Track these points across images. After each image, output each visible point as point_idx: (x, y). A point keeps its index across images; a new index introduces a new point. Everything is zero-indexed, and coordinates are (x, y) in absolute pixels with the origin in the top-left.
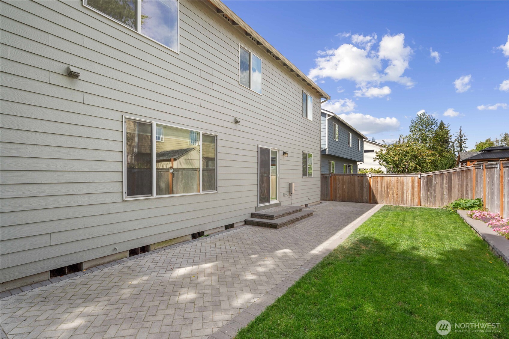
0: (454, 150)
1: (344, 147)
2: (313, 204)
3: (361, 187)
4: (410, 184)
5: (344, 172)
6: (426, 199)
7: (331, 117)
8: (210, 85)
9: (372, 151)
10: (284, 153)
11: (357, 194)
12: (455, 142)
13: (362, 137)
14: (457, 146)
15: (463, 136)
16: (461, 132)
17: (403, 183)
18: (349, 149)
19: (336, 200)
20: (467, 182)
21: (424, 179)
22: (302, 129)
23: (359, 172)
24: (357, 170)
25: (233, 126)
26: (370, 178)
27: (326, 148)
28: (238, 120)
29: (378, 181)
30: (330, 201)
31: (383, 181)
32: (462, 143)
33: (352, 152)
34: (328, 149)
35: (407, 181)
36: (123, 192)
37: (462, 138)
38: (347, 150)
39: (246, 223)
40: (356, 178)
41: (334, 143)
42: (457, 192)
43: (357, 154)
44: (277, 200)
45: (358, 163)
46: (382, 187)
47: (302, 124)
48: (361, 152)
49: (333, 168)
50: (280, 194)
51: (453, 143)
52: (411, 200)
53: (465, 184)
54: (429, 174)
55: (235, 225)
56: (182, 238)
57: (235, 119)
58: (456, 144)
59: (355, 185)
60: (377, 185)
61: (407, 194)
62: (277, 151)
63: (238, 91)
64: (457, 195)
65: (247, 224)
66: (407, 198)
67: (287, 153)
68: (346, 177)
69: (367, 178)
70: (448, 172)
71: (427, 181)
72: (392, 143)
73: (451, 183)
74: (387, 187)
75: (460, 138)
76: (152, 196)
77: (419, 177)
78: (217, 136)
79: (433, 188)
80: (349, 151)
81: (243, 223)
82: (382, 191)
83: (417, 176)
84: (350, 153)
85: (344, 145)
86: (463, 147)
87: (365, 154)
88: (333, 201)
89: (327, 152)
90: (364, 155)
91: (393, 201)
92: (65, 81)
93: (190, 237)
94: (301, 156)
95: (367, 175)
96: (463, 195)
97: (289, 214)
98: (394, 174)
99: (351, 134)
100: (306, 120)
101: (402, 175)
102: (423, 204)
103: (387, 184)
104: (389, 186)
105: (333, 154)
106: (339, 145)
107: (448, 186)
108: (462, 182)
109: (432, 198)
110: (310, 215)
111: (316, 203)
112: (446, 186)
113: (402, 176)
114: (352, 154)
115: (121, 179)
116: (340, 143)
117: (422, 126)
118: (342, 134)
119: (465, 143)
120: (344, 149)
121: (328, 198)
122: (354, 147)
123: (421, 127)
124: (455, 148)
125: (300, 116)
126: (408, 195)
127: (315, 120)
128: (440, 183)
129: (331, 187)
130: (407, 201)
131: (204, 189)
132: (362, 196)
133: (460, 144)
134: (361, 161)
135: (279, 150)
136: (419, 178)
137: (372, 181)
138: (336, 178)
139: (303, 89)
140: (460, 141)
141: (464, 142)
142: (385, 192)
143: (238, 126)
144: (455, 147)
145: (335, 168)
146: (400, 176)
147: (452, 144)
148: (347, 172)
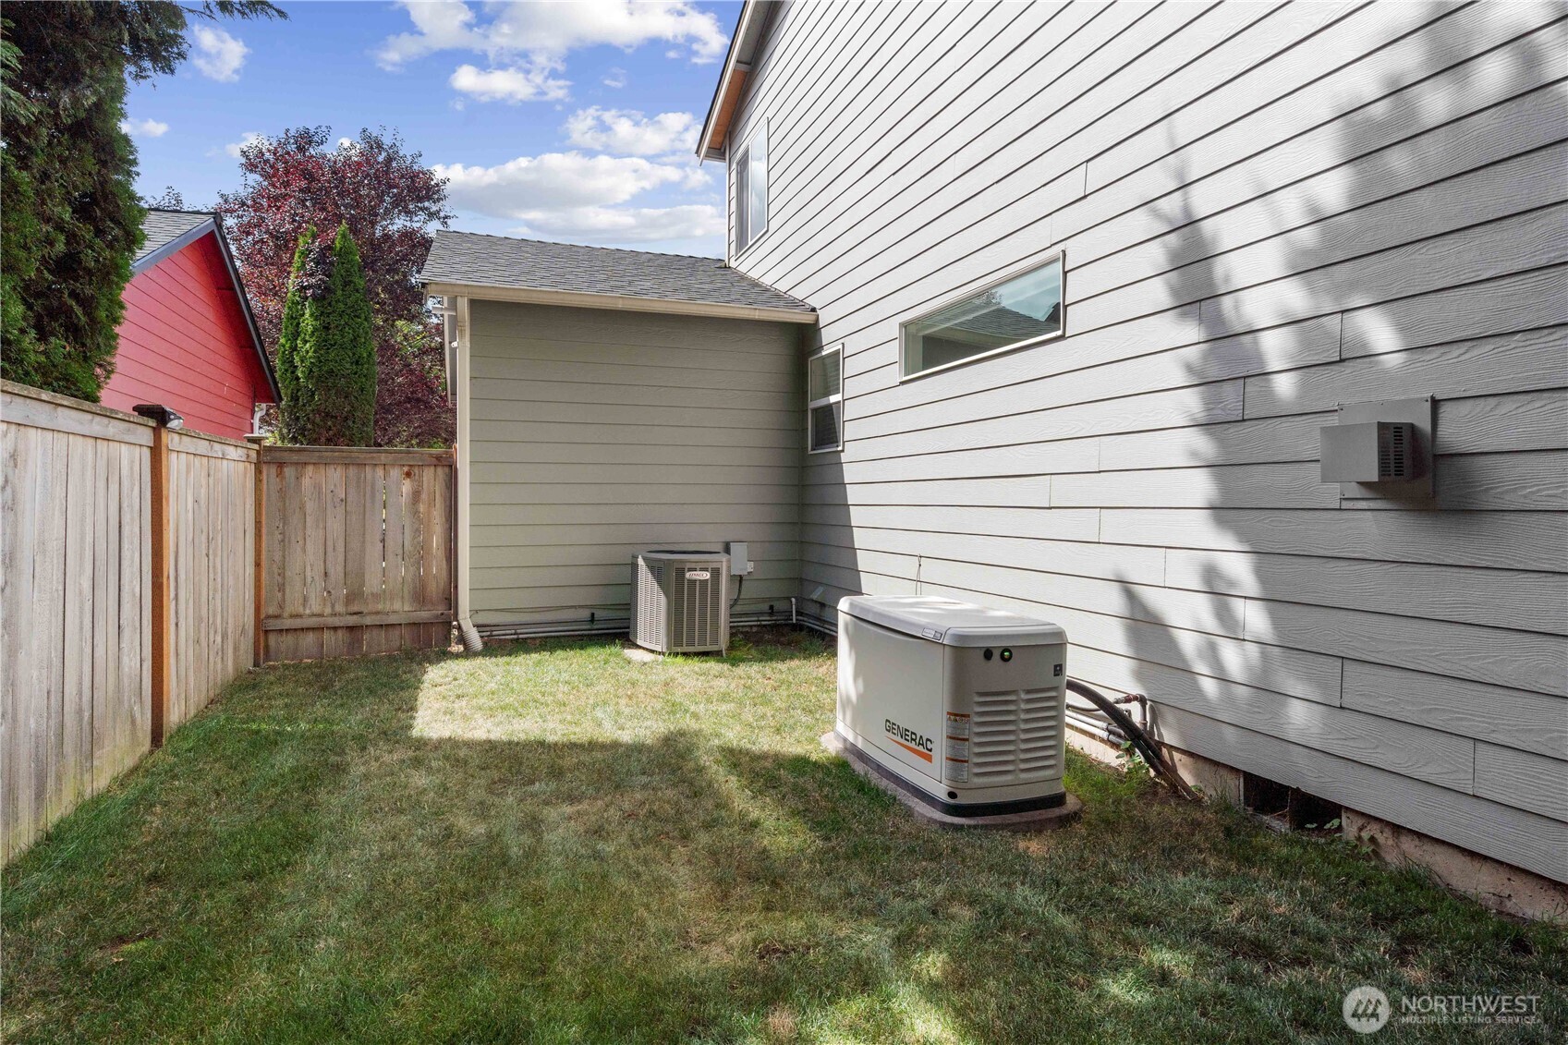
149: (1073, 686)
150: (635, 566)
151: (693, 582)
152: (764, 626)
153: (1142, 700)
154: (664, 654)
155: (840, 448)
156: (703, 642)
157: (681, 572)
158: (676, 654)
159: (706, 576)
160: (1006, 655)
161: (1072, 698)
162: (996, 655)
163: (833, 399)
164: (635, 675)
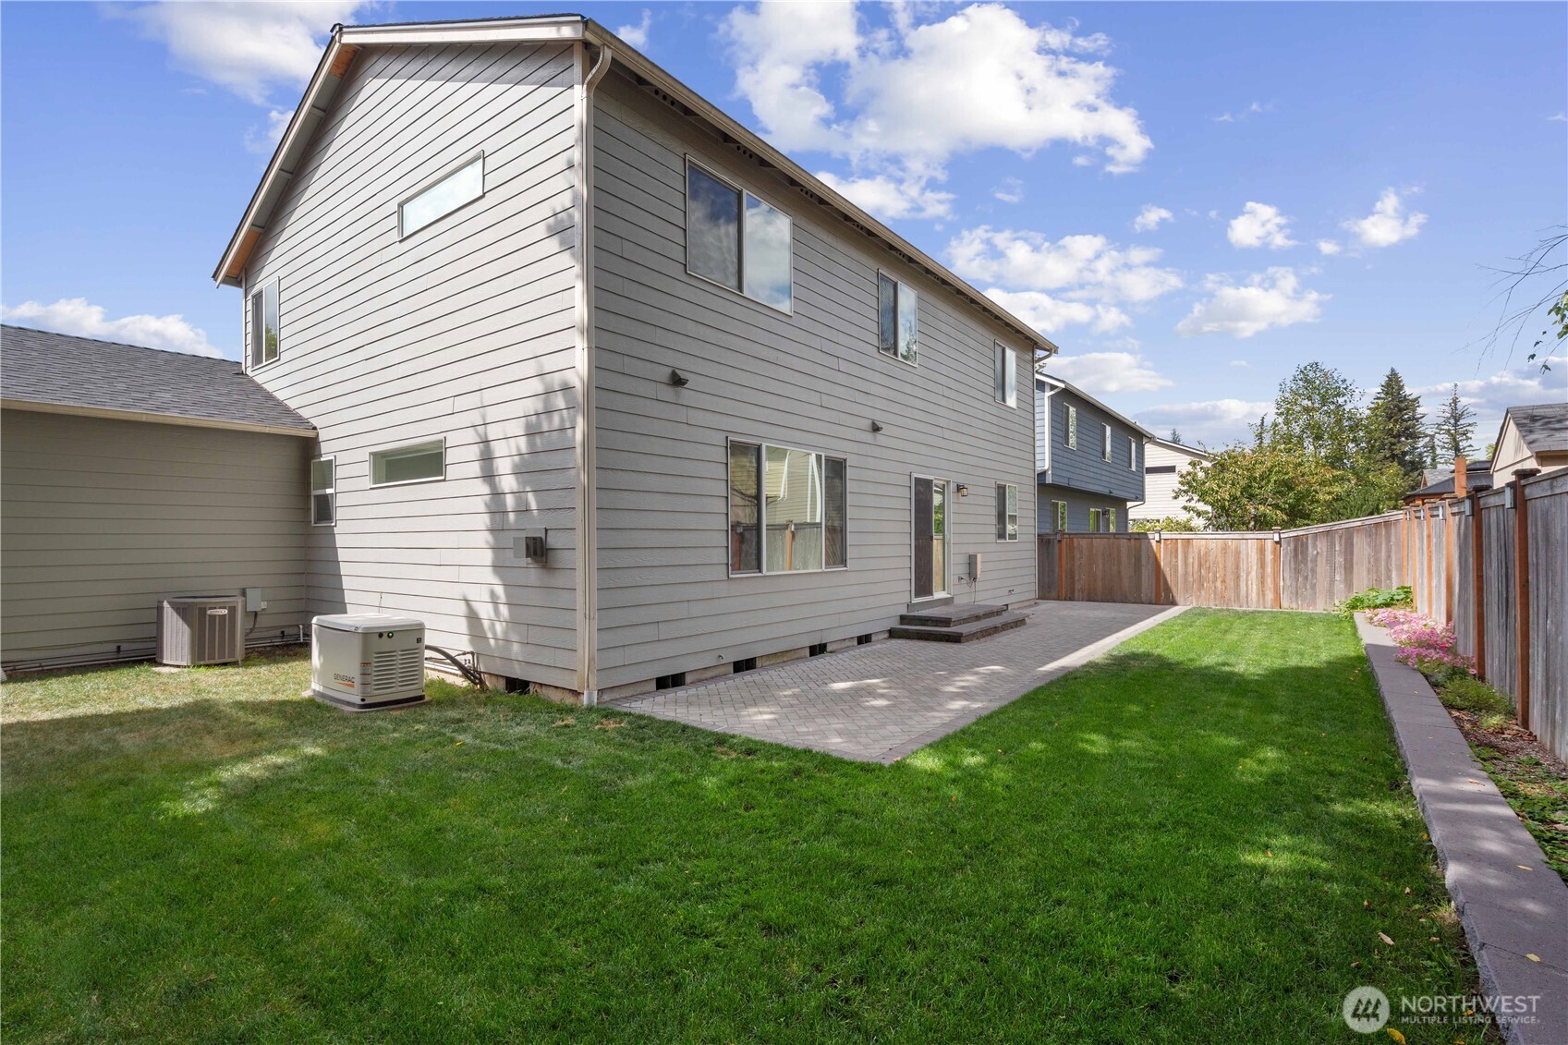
0: (1433, 460)
1: (1091, 463)
2: (1022, 605)
3: (1135, 564)
4: (1254, 557)
5: (1091, 528)
6: (1294, 591)
7: (1056, 390)
8: (833, 362)
9: (1171, 469)
10: (959, 488)
11: (1126, 583)
12: (1436, 433)
13: (1140, 436)
14: (1444, 447)
15: (1462, 414)
16: (1455, 401)
17: (1238, 553)
18: (1105, 468)
19: (1074, 597)
20: (1389, 551)
21: (1289, 544)
22: (995, 429)
23: (1132, 529)
24: (1126, 523)
25: (869, 437)
26: (1159, 542)
27: (1046, 468)
28: (880, 425)
29: (1177, 551)
30: (1058, 600)
31: (1191, 550)
32: (1459, 438)
33: (1112, 475)
34: (1050, 472)
35: (1247, 549)
36: (728, 564)
37: (1458, 421)
38: (1099, 471)
39: (893, 634)
40: (1124, 542)
41: (1066, 455)
42: (1365, 573)
43: (1126, 479)
44: (944, 590)
45: (1129, 504)
46: (1186, 564)
47: (995, 420)
48: (1138, 474)
49: (1063, 518)
50: (951, 579)
51: (1432, 437)
52: (1258, 594)
53: (1383, 555)
54: (1300, 533)
55: (874, 638)
56: (797, 651)
57: (874, 424)
58: (1442, 439)
59: (1119, 562)
60: (1174, 560)
61: (1247, 581)
62: (945, 483)
63: (878, 365)
64: (1365, 581)
65: (894, 638)
66: (1247, 591)
67: (966, 486)
68: (1096, 542)
69: (1150, 543)
70: (1343, 526)
71: (1296, 549)
72: (1225, 449)
73: (1352, 553)
74: (1200, 565)
75: (1452, 421)
76: (760, 572)
77: (1277, 539)
78: (845, 460)
79: (1310, 565)
80: (1104, 473)
81: (886, 635)
82: (1186, 574)
83: (1270, 536)
84: (1107, 479)
85: (1092, 458)
86: (1464, 448)
87: (1149, 478)
88: (1065, 600)
89: (1049, 480)
90: (1146, 480)
91: (1215, 598)
92: (668, 393)
93: (807, 652)
94: (993, 493)
95: (1151, 537)
96: (1379, 581)
97: (978, 618)
98: (1220, 532)
99: (1108, 429)
100: (1005, 408)
101: (1236, 535)
102: (1285, 604)
103: (1199, 558)
104: (1203, 562)
105: (1063, 482)
106: (1079, 459)
107: (1345, 560)
108: (1377, 551)
109: (1306, 589)
110: (1020, 623)
111: (1026, 604)
112: (1340, 560)
113: (1236, 537)
114: (1113, 481)
115: (725, 542)
116: (1080, 453)
117: (1309, 398)
118: (1085, 431)
119: (1469, 435)
120: (1092, 469)
121: (1054, 594)
122: (1119, 462)
123: (1306, 403)
124: (1439, 451)
125: (990, 400)
126: (1250, 582)
127: (1023, 405)
128: (1325, 554)
129: (1060, 566)
130: (1247, 597)
131: (827, 564)
132: (1138, 587)
133: (1454, 440)
134: (1136, 499)
135: (948, 482)
136: (1277, 543)
137: (1162, 550)
138: (1073, 543)
139: (996, 337)
140: (1453, 432)
141: (1465, 434)
142: (1195, 576)
143: (879, 437)
144: (1438, 449)
145: (1068, 518)
146: (1231, 536)
147: (1427, 439)
148: (1098, 529)
149: (428, 648)
150: (160, 609)
151: (212, 617)
152: (277, 646)
153: (472, 653)
154: (189, 667)
155: (333, 524)
156: (222, 655)
157: (203, 611)
158: (200, 666)
159: (225, 612)
160: (390, 635)
161: (428, 653)
162: (385, 635)
163: (329, 491)
164: (166, 680)
